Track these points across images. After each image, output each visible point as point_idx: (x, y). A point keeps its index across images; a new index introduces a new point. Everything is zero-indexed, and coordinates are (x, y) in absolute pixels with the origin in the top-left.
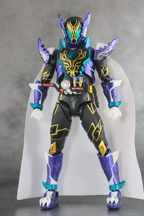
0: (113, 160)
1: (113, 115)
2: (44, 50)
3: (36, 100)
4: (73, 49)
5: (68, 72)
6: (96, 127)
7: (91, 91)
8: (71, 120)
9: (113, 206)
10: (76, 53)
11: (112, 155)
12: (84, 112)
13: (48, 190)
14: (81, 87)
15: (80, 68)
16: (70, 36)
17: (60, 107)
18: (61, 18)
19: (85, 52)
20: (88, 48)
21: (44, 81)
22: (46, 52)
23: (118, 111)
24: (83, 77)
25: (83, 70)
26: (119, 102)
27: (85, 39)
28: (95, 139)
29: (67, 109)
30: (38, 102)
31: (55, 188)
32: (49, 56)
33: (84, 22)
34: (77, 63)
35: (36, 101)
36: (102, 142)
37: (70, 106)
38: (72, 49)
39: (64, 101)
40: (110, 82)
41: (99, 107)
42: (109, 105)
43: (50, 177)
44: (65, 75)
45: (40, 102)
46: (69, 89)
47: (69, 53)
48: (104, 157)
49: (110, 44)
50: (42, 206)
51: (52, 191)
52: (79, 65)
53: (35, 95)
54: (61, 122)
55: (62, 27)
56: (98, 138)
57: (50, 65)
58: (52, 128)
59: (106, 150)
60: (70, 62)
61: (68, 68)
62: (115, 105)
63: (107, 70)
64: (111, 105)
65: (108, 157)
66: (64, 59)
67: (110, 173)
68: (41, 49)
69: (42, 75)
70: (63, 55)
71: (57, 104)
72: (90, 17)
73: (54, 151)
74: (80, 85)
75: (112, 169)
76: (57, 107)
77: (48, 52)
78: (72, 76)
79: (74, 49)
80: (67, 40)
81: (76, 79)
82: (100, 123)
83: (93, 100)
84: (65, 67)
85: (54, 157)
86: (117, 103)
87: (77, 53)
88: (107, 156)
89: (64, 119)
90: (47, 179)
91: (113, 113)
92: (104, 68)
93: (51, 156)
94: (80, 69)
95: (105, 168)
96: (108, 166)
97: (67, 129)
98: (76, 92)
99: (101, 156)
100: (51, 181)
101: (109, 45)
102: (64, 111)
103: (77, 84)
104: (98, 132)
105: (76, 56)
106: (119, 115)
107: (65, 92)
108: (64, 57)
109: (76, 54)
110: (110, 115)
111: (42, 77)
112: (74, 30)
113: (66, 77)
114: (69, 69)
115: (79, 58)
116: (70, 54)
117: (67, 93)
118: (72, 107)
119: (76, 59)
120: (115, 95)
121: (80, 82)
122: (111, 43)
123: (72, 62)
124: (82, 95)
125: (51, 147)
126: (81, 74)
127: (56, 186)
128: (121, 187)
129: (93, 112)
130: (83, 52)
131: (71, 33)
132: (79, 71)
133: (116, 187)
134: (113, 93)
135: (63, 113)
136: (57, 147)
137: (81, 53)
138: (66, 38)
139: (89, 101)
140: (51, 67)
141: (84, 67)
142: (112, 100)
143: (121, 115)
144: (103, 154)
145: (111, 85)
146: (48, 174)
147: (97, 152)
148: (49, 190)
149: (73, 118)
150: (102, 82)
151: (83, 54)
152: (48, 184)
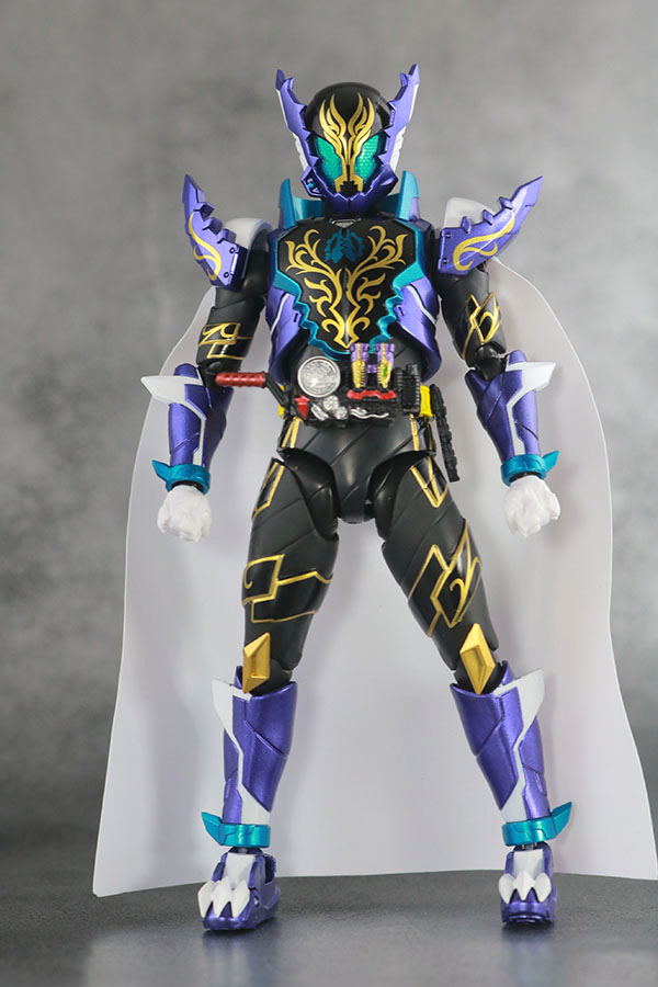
0: (520, 712)
1: (524, 510)
2: (215, 227)
3: (177, 449)
4: (344, 225)
5: (325, 324)
6: (448, 563)
7: (426, 409)
8: (336, 537)
9: (529, 912)
10: (359, 240)
11: (515, 691)
12: (398, 498)
13: (231, 851)
14: (385, 386)
15: (379, 305)
16: (330, 167)
17: (293, 477)
18: (289, 90)
19: (400, 239)
20: (411, 220)
21: (212, 366)
22: (221, 235)
23: (545, 493)
24: (393, 346)
25: (391, 314)
26: (550, 457)
27: (396, 180)
28: (446, 619)
29: (320, 487)
30: (189, 458)
31: (261, 842)
32: (236, 256)
33: (391, 108)
34: (367, 284)
35: (181, 453)
36: (476, 629)
37: (337, 474)
38: (339, 224)
39: (306, 450)
40: (509, 368)
41: (458, 479)
42: (504, 469)
43: (241, 789)
44: (314, 337)
45: (198, 458)
46: (336, 398)
47: (329, 242)
48: (483, 696)
49: (508, 204)
50: (211, 917)
51: (248, 853)
52: (376, 294)
53: (174, 427)
54: (292, 543)
55: (293, 128)
56: (458, 611)
57: (238, 296)
58: (255, 571)
59: (493, 666)
60: (335, 279)
61: (326, 306)
62: (533, 469)
63: (494, 319)
64: (514, 467)
65: (501, 699)
66: (308, 269)
67: (509, 768)
68: (197, 223)
69: (201, 340)
70: (300, 249)
71: (276, 464)
72: (417, 87)
73: (262, 675)
74: (384, 381)
75: (516, 749)
76: (278, 479)
77: (230, 237)
78: (343, 339)
79: (348, 224)
80: (317, 184)
81: (365, 354)
82: (465, 547)
83: (434, 450)
84: (313, 300)
85: (262, 701)
86: (540, 459)
87: (364, 243)
88: (498, 692)
89: (310, 531)
90: (225, 800)
91: (526, 504)
92: (479, 308)
93: (248, 697)
94: (379, 311)
95: (487, 746)
96: (500, 740)
97: (319, 577)
98: (365, 411)
99: (472, 694)
100: (244, 807)
101: (504, 207)
102: (307, 497)
103: (369, 374)
104: (458, 586)
105: (361, 254)
106: (552, 513)
107: (318, 409)
108: (307, 259)
109: (362, 247)
110: (511, 513)
111: (203, 350)
112: (351, 140)
113: (318, 345)
114: (332, 309)
115: (373, 261)
116: (333, 245)
117: (327, 416)
118: (343, 476)
119: (361, 269)
120: (531, 423)
121: (382, 367)
122: (511, 200)
123: (343, 280)
124: (390, 422)
125: (249, 654)
126: (384, 333)
127: (265, 831)
128: (553, 831)
129: (436, 501)
130: (391, 235)
131: (339, 152)
132: (374, 317)
133: (533, 830)
134: (523, 417)
135: (302, 501)
136: (273, 655)
137: (382, 242)
138: (311, 175)
139: (416, 449)
140: (244, 302)
141: (397, 302)
142: (518, 447)
143: (558, 510)
144: (479, 685)
145: (511, 383)
146: (227, 780)
147: (450, 676)
148: (235, 850)
149: (343, 528)
150: (469, 369)
151: (392, 245)
152: (228, 823)
